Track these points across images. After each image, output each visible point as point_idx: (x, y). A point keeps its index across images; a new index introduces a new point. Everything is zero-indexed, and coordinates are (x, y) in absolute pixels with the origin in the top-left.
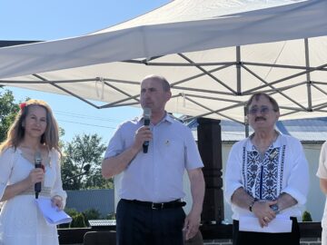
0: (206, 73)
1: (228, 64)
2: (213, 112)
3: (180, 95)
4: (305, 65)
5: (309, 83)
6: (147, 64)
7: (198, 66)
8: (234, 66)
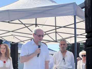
0: (26, 27)
1: (33, 25)
2: (21, 41)
3: (12, 35)
4: (55, 25)
5: (56, 32)
6: (9, 23)
7: (24, 24)
8: (35, 25)
